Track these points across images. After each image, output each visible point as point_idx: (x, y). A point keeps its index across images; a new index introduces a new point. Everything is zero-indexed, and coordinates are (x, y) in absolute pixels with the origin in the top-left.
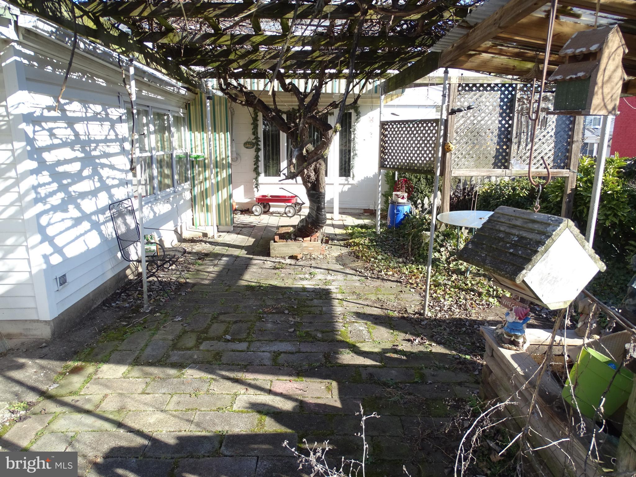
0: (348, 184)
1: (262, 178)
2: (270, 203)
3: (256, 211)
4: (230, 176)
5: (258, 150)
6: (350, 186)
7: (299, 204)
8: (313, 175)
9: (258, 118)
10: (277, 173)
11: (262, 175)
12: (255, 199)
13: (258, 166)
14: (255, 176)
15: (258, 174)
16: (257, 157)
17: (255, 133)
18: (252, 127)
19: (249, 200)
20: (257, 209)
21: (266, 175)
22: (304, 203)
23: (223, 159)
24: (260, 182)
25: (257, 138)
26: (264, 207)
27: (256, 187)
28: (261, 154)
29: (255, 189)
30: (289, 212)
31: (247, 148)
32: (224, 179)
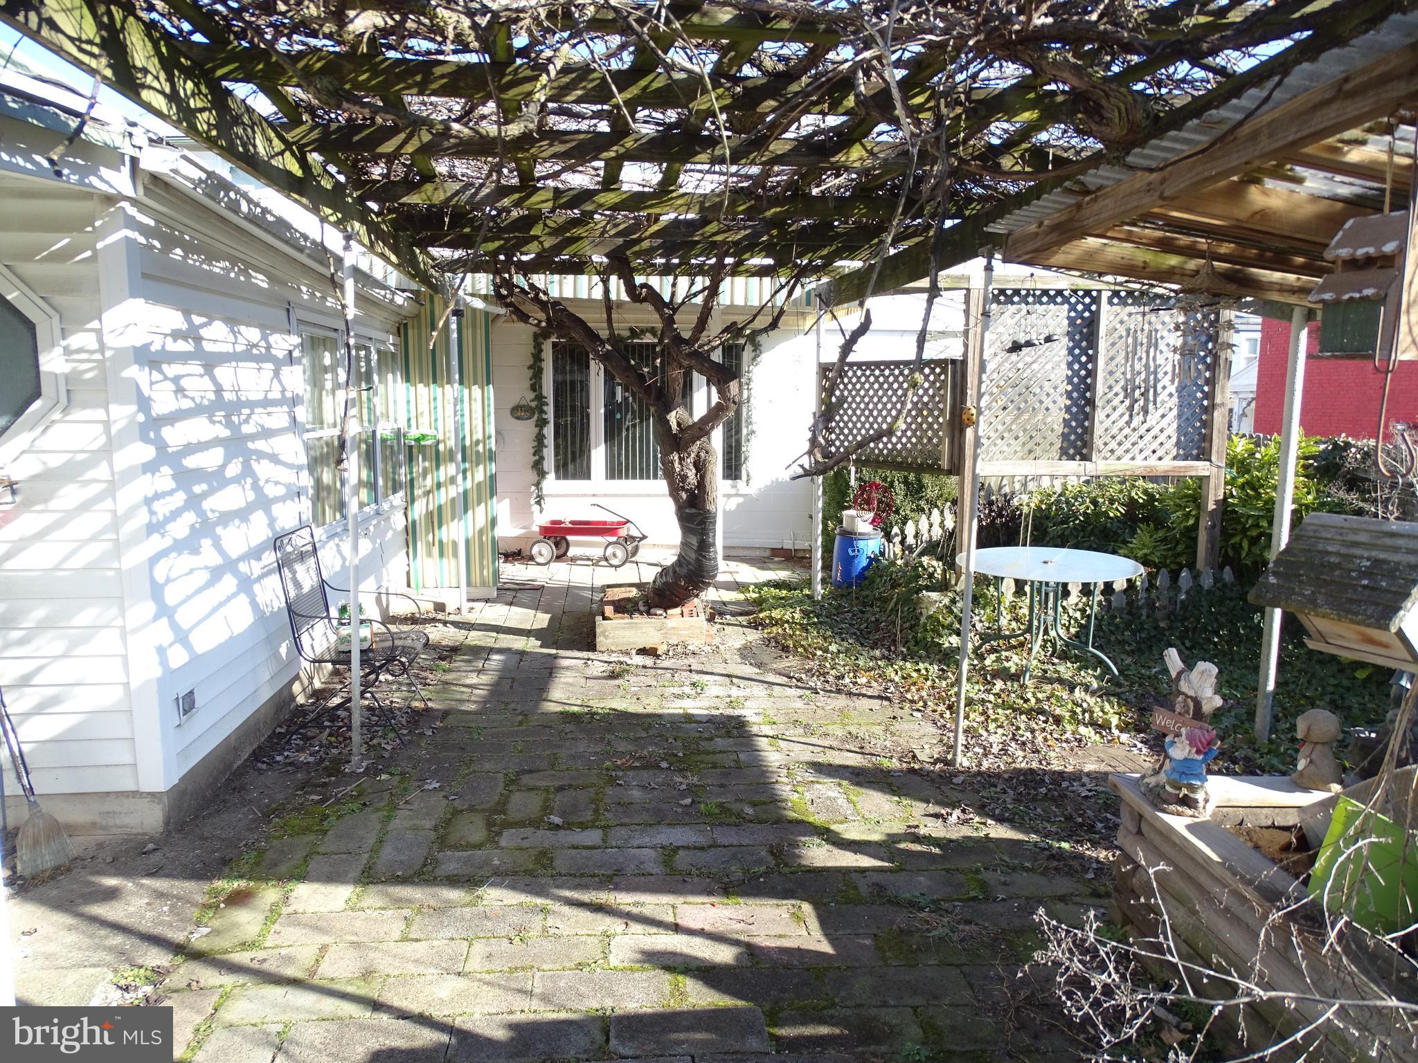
0: (737, 495)
1: (551, 483)
2: (570, 538)
3: (540, 554)
4: (493, 478)
5: (542, 423)
6: (741, 500)
7: (633, 538)
8: (691, 474)
9: (544, 355)
10: (586, 474)
11: (551, 476)
12: (537, 529)
13: (542, 458)
14: (535, 478)
15: (542, 474)
16: (540, 439)
17: (536, 386)
18: (530, 373)
19: (523, 531)
20: (543, 550)
21: (558, 478)
22: (644, 537)
23: (478, 442)
24: (545, 492)
25: (540, 398)
26: (557, 545)
27: (539, 503)
28: (549, 431)
29: (536, 508)
30: (614, 555)
31: (518, 418)
32: (479, 484)
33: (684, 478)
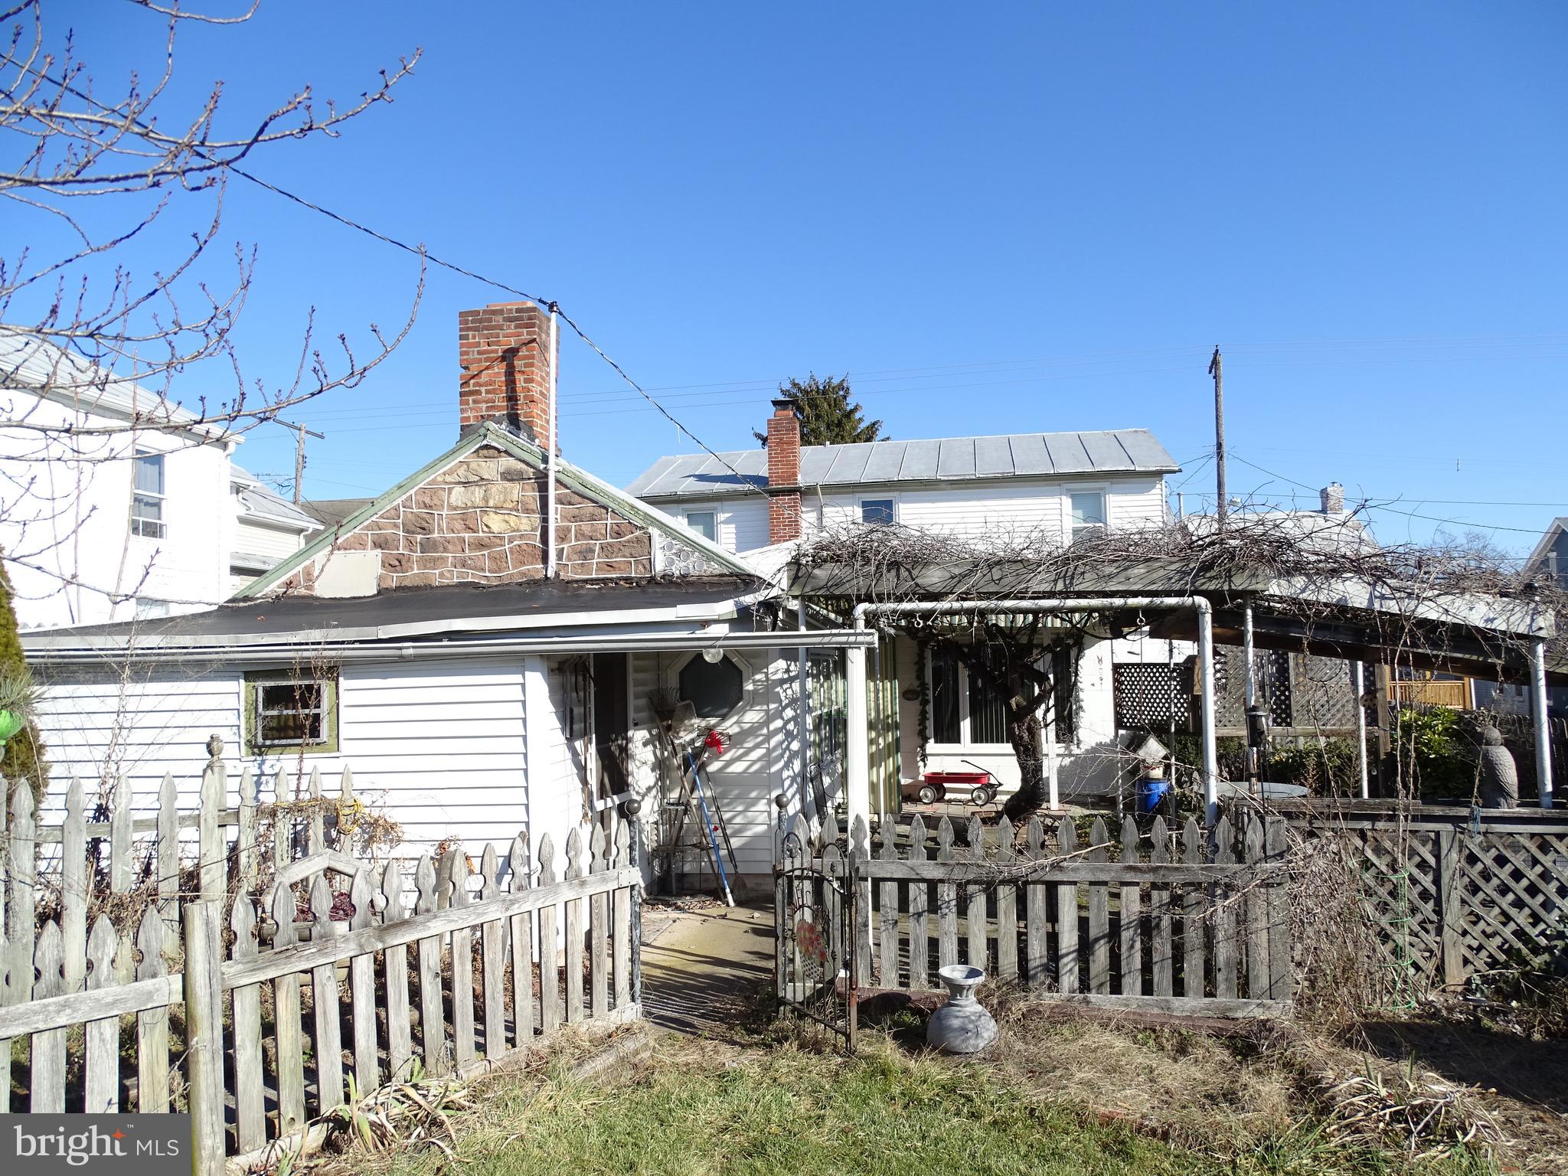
0: (1070, 755)
1: (932, 746)
2: (946, 785)
3: (927, 797)
4: (897, 740)
5: (925, 703)
6: (1072, 759)
7: (992, 786)
8: (1026, 735)
9: (926, 655)
10: (956, 738)
11: (932, 741)
12: (923, 779)
13: (925, 728)
14: (919, 741)
15: (925, 740)
16: (923, 713)
17: (920, 675)
18: (916, 667)
19: (910, 781)
20: (928, 793)
21: (936, 742)
22: (1000, 785)
23: (888, 717)
24: (928, 752)
25: (923, 685)
26: (938, 790)
27: (923, 760)
28: (930, 708)
29: (921, 764)
30: (980, 798)
31: (908, 699)
32: (889, 744)
33: (1021, 738)
